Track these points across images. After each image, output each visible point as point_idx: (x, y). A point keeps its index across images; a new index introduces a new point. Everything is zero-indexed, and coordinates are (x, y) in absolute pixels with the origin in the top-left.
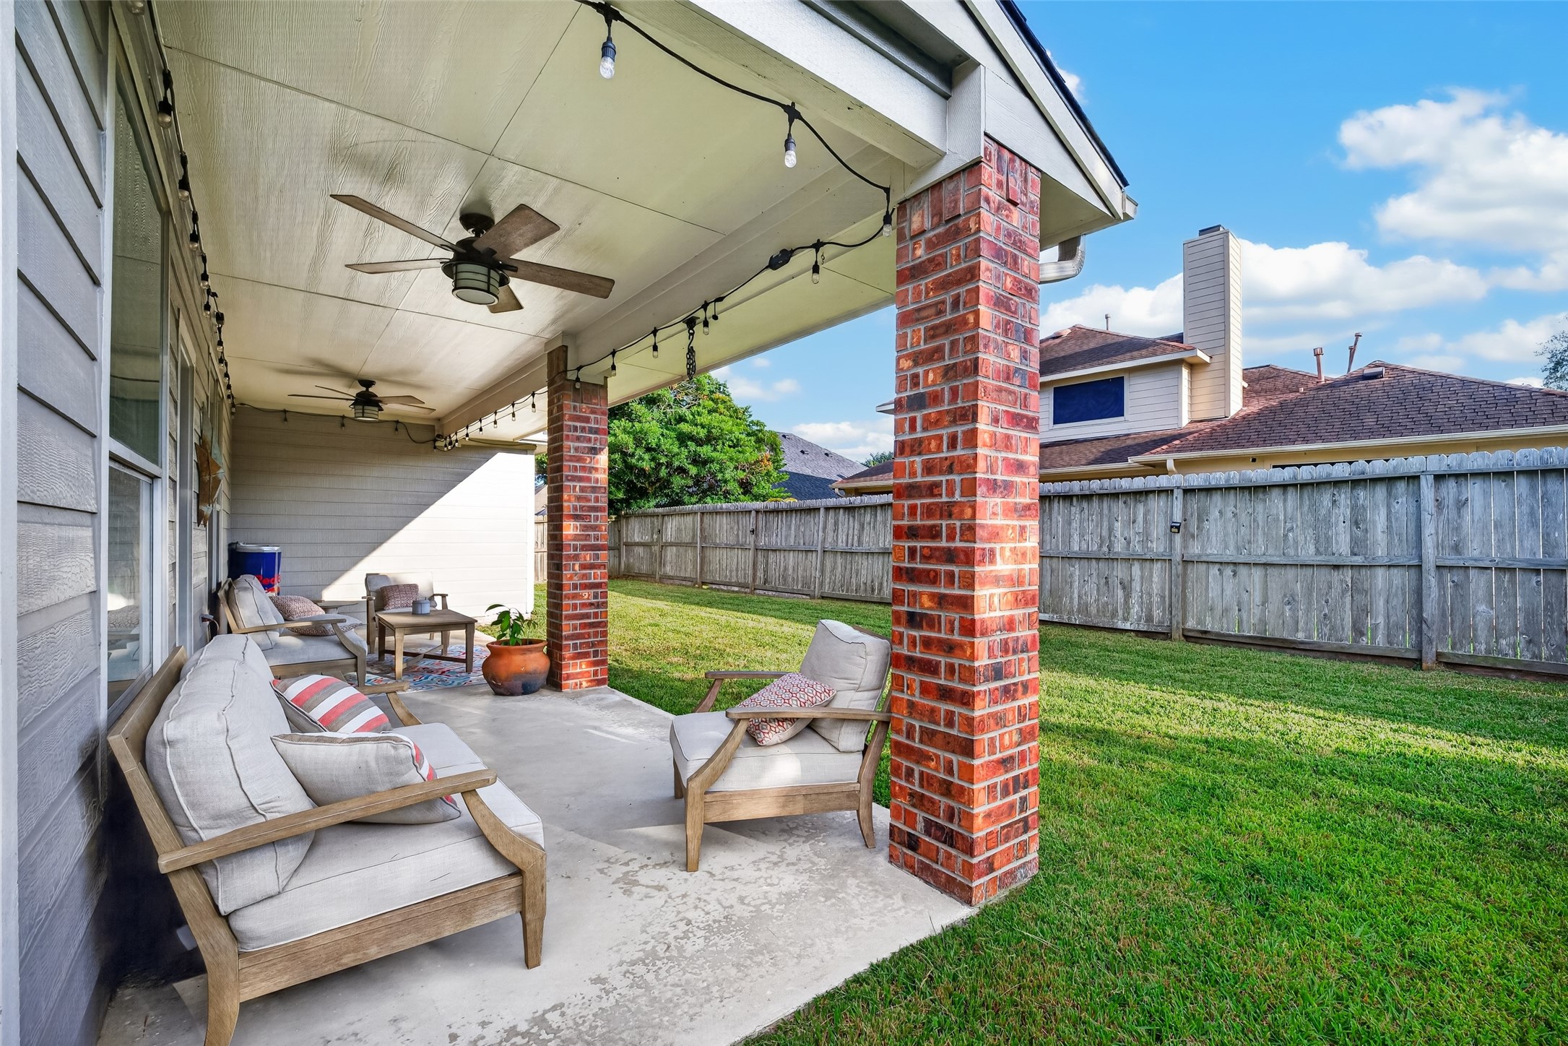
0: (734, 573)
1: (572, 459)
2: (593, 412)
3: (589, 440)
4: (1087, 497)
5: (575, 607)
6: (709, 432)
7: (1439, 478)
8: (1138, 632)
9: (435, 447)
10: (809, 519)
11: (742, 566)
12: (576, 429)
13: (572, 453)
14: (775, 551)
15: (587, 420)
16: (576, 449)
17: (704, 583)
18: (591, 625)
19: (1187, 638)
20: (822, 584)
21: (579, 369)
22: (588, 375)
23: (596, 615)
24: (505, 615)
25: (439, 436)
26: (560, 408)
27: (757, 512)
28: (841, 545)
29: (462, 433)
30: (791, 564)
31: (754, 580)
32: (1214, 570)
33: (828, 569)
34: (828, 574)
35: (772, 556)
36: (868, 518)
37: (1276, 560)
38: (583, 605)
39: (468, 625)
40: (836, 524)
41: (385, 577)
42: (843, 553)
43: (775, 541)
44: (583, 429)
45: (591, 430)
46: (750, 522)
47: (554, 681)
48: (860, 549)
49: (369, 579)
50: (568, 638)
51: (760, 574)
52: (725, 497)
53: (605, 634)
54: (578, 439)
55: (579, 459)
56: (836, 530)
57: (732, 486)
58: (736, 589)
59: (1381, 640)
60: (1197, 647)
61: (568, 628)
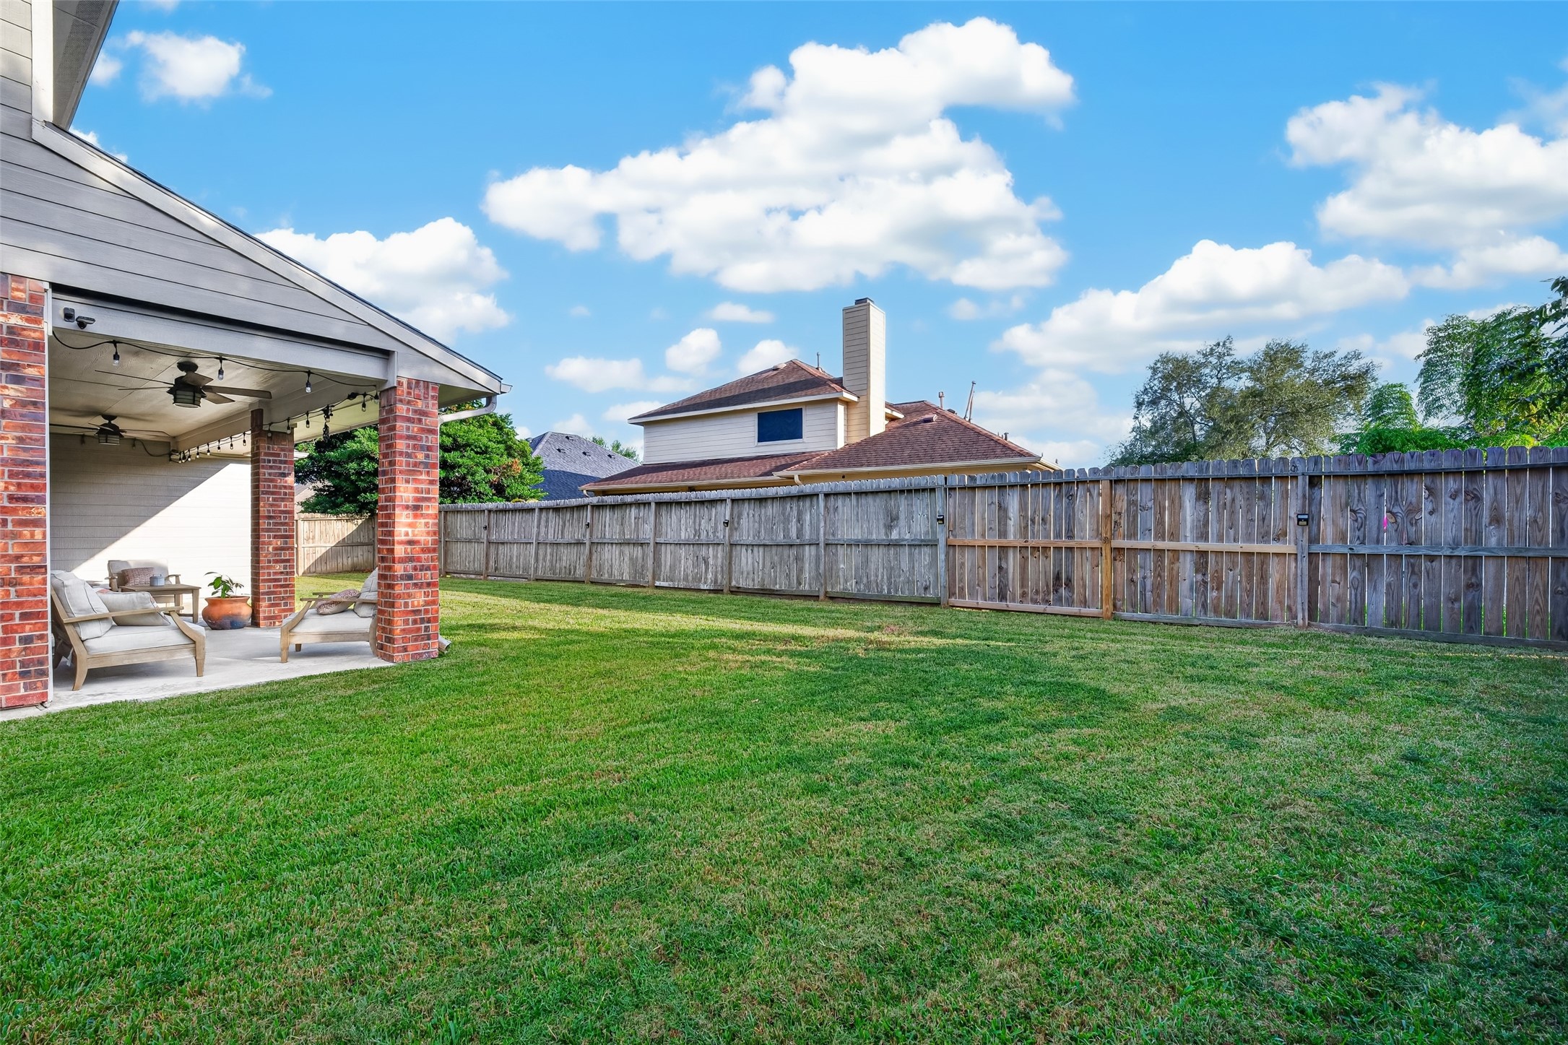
0: (471, 564)
1: (266, 480)
2: (283, 450)
3: (280, 468)
4: (688, 503)
5: (269, 574)
6: (455, 440)
7: (827, 495)
8: (710, 591)
9: (171, 460)
10: (527, 516)
11: (477, 556)
12: (269, 461)
13: (267, 476)
14: (503, 543)
15: (278, 455)
16: (270, 474)
17: (447, 573)
18: (282, 586)
19: (732, 592)
20: (536, 569)
21: (270, 424)
22: (280, 427)
23: (286, 580)
24: (219, 579)
25: (174, 451)
26: (258, 448)
27: (490, 511)
28: (550, 538)
29: (194, 451)
30: (515, 553)
31: (487, 568)
32: (744, 549)
33: (541, 557)
34: (541, 562)
35: (501, 547)
36: (568, 515)
37: (767, 543)
38: (275, 573)
39: (194, 591)
40: (547, 521)
41: (126, 562)
42: (552, 544)
43: (505, 536)
44: (275, 461)
45: (281, 462)
46: (482, 520)
47: (255, 623)
48: (561, 541)
49: (111, 564)
50: (263, 594)
51: (492, 563)
52: (479, 498)
53: (293, 592)
54: (271, 467)
55: (272, 481)
56: (547, 527)
57: (484, 488)
58: (473, 576)
59: (807, 587)
60: (735, 597)
61: (264, 588)
